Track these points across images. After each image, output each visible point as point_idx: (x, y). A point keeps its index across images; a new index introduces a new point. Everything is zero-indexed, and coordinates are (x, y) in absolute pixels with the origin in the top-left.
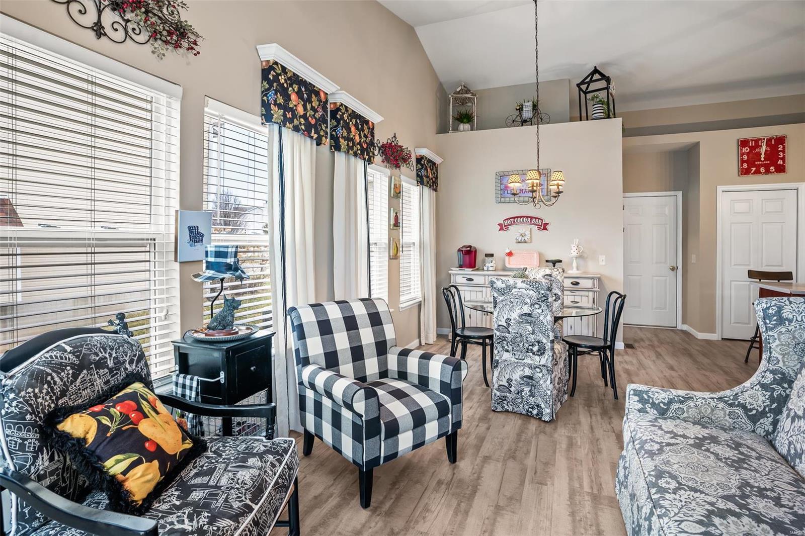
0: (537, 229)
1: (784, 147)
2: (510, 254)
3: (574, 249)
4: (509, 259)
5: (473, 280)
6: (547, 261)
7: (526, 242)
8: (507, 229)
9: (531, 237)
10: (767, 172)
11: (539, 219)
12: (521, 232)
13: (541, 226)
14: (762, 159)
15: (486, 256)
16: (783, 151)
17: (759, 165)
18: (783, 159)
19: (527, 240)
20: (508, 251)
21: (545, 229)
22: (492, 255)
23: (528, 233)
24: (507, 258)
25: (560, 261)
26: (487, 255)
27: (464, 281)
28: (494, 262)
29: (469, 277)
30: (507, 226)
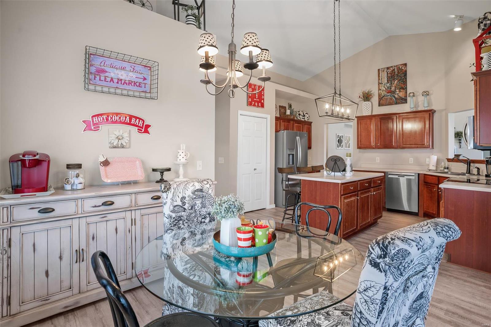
0: (137, 130)
1: (264, 93)
2: (106, 163)
3: (183, 155)
4: (105, 170)
5: (53, 210)
6: (154, 170)
7: (123, 147)
8: (97, 129)
9: (130, 141)
10: (258, 106)
11: (140, 119)
12: (117, 133)
13: (142, 128)
14: (257, 98)
15: (67, 168)
16: (264, 95)
17: (255, 101)
18: (263, 99)
19: (125, 144)
20: (103, 159)
21: (146, 131)
22: (79, 166)
23: (126, 135)
24: (102, 169)
25: (169, 170)
26: (69, 167)
27: (35, 214)
28: (81, 175)
29: (43, 206)
30: (97, 124)
